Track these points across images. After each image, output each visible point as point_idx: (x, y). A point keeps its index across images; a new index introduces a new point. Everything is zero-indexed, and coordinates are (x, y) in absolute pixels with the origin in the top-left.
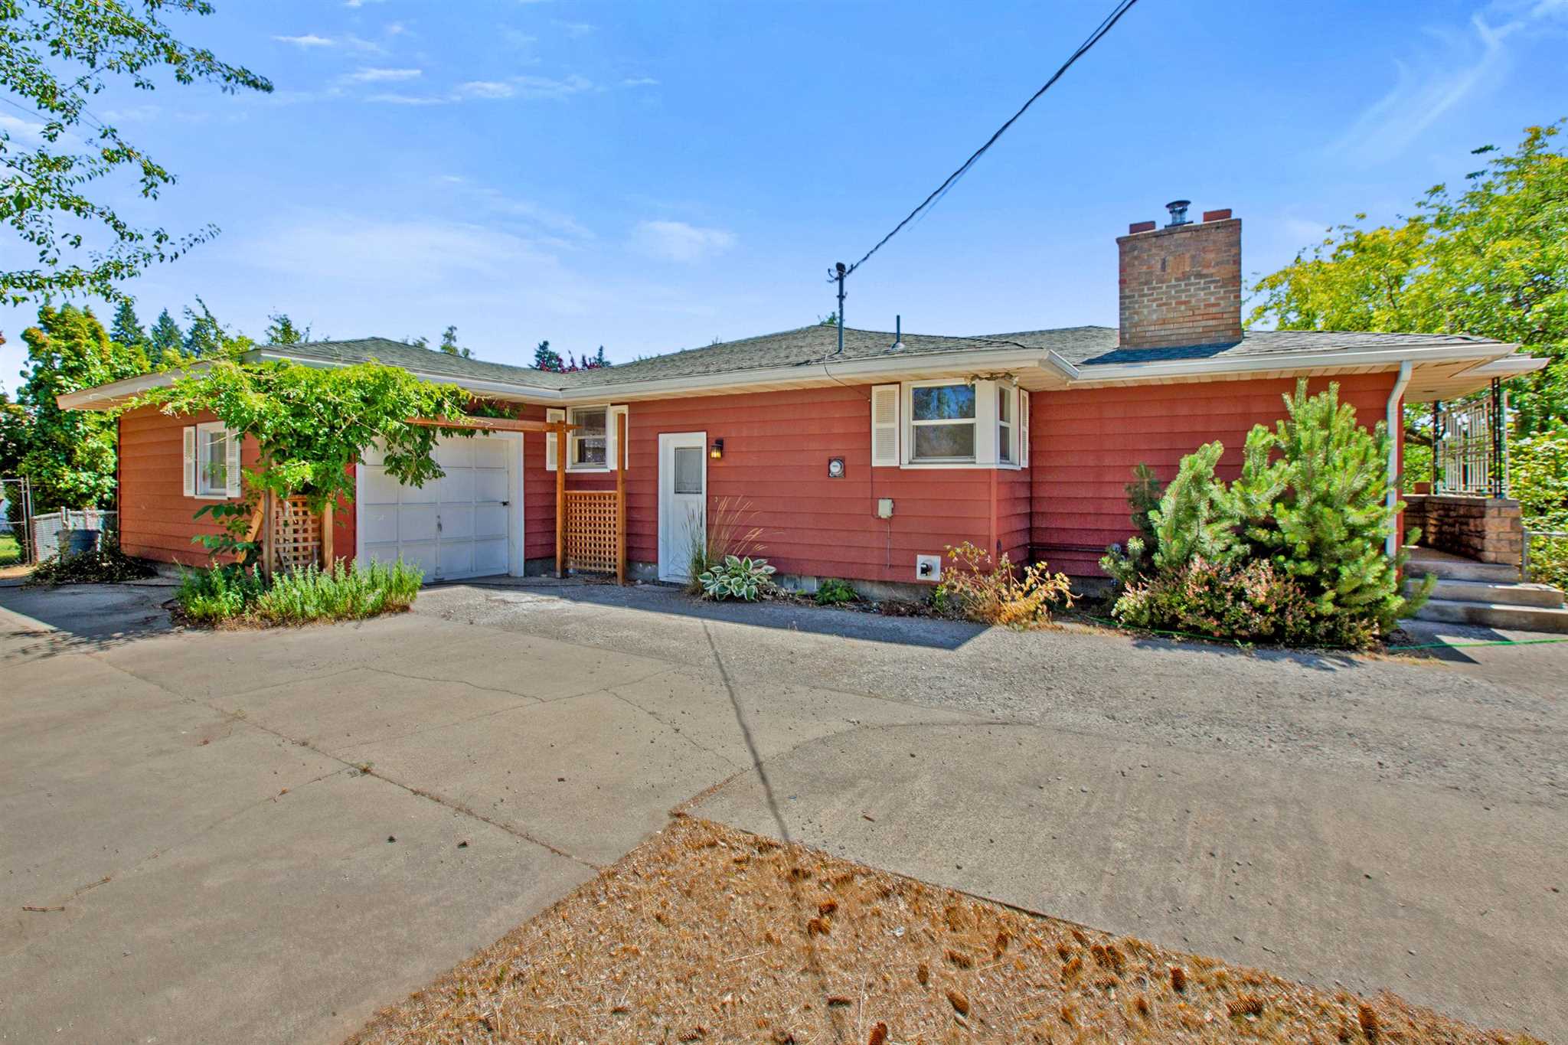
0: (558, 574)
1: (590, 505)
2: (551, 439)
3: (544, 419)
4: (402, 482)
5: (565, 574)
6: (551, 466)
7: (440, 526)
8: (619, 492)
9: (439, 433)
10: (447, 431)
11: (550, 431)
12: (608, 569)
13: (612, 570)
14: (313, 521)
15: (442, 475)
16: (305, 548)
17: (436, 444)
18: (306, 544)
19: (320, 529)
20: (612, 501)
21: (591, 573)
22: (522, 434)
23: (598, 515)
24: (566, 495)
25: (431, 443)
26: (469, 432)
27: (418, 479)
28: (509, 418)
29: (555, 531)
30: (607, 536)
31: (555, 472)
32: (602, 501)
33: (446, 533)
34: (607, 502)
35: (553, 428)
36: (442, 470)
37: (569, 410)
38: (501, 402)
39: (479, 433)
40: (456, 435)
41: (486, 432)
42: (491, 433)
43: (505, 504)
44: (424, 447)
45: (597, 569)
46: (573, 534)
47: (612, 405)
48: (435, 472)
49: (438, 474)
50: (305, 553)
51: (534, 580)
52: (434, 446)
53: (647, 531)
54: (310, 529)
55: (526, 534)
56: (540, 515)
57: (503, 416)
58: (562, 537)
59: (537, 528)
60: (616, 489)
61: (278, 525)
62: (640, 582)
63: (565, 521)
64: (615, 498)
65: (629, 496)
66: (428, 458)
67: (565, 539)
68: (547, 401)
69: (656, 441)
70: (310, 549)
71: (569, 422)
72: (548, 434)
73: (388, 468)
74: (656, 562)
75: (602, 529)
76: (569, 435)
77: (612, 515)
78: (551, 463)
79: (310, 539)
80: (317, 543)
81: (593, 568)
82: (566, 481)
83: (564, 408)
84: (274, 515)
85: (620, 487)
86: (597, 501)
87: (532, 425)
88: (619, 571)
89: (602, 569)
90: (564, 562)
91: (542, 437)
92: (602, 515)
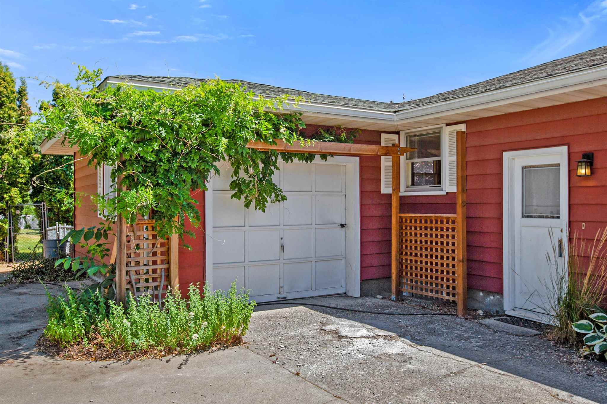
0: (394, 297)
1: (426, 229)
2: (386, 162)
3: (378, 143)
4: (247, 206)
5: (400, 298)
6: (386, 189)
7: (282, 247)
8: (459, 216)
9: (280, 159)
10: (288, 156)
11: (386, 154)
12: (445, 296)
13: (451, 298)
14: (162, 245)
15: (284, 198)
16: (155, 271)
17: (277, 169)
18: (155, 267)
19: (167, 253)
20: (450, 226)
21: (426, 298)
22: (358, 158)
23: (434, 239)
24: (401, 218)
25: (273, 168)
26: (309, 157)
27: (261, 204)
28: (345, 141)
29: (390, 253)
30: (445, 262)
31: (390, 195)
32: (439, 225)
33: (289, 253)
34: (445, 226)
35: (387, 152)
36: (284, 194)
37: (402, 134)
38: (339, 128)
39: (318, 157)
40: (296, 160)
41: (324, 156)
42: (329, 158)
43: (343, 226)
44: (267, 172)
45: (434, 295)
46: (409, 258)
47: (447, 125)
48: (277, 196)
49: (281, 198)
50: (155, 276)
51: (370, 301)
52: (275, 170)
53: (489, 257)
54: (159, 252)
55: (362, 255)
56: (375, 237)
57: (339, 140)
58: (397, 260)
59: (373, 249)
60: (455, 213)
61: (129, 248)
62: (480, 312)
63: (400, 242)
64: (453, 222)
65: (468, 218)
66: (270, 182)
67: (400, 263)
68: (382, 125)
69: (500, 160)
70: (159, 271)
71: (403, 145)
72: (383, 158)
73: (234, 192)
74: (500, 292)
75: (439, 254)
76: (403, 158)
77: (450, 241)
78: (386, 186)
79: (159, 262)
80: (165, 266)
81: (429, 294)
82: (401, 204)
83: (398, 133)
84: (124, 239)
85: (459, 210)
86: (434, 225)
87: (367, 149)
88: (459, 299)
89: (439, 296)
90: (399, 284)
91: (377, 159)
92: (439, 240)
